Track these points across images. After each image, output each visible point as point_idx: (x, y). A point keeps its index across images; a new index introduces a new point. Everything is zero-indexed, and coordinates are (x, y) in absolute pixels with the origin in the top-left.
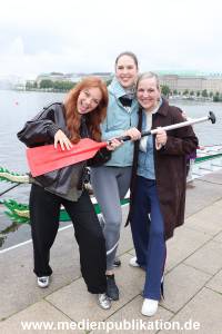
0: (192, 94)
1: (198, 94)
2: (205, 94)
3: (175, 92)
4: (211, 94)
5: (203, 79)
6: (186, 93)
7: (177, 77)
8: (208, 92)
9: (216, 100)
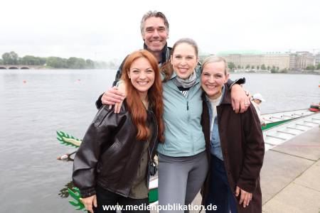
0: (253, 68)
1: (258, 68)
2: (263, 67)
3: (239, 67)
4: (269, 67)
5: (261, 56)
6: (248, 67)
7: (240, 56)
8: (266, 66)
9: (273, 72)
